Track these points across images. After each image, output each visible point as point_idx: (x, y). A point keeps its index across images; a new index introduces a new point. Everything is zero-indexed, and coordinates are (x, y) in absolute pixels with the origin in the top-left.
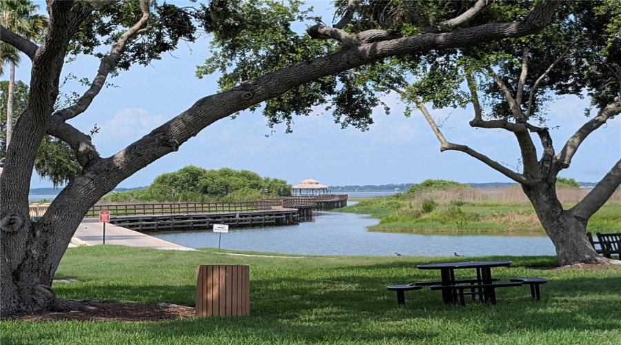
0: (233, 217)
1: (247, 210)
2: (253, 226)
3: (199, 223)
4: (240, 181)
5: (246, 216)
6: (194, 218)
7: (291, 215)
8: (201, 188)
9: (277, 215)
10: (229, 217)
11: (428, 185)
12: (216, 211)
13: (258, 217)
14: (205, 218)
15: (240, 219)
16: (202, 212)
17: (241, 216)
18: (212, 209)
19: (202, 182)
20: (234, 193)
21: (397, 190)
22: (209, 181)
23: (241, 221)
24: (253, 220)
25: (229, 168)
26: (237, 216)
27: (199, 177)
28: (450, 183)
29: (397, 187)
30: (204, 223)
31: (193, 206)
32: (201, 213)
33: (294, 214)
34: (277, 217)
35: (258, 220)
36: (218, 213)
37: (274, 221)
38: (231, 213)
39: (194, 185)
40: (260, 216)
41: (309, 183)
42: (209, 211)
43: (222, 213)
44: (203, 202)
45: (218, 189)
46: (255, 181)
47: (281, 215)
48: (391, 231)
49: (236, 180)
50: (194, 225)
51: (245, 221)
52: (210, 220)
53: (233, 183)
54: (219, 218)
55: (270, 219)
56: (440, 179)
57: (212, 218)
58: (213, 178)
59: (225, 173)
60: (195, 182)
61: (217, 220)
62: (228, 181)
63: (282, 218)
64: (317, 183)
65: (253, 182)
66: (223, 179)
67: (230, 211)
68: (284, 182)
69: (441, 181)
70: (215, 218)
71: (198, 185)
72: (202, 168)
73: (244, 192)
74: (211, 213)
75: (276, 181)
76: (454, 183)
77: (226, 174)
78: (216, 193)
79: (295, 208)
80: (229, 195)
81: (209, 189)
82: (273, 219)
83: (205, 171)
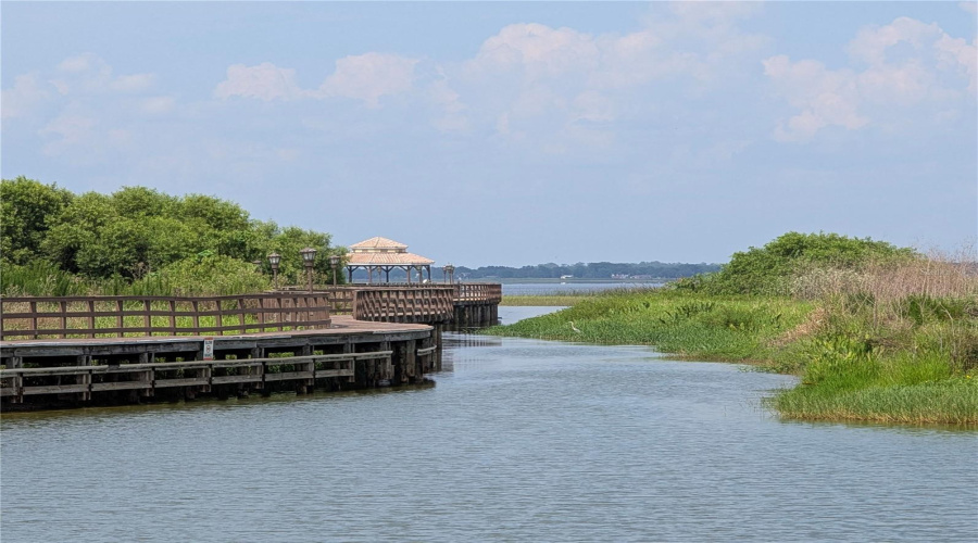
0: (189, 356)
1: (243, 328)
2: (266, 391)
3: (50, 380)
4: (187, 230)
5: (242, 353)
6: (28, 361)
7: (410, 350)
8: (56, 252)
9: (360, 348)
10: (171, 357)
11: (788, 252)
12: (121, 331)
13: (288, 358)
14: (72, 360)
15: (219, 363)
16: (64, 332)
17: (219, 354)
18: (101, 323)
19: (59, 233)
20: (166, 270)
21: (567, 281)
22: (81, 230)
23: (220, 372)
24: (266, 369)
25: (149, 188)
26: (209, 350)
27: (49, 218)
28: (862, 244)
29: (565, 270)
30: (70, 380)
31: (25, 308)
32: (57, 341)
33: (420, 343)
34: (363, 355)
35: (284, 368)
36: (129, 339)
37: (349, 373)
38: (180, 338)
39: (32, 245)
40: (297, 350)
41: (376, 249)
42: (93, 332)
43: (142, 338)
44: (62, 297)
45: (113, 258)
46: (236, 234)
47: (376, 346)
48: (895, 423)
49: (173, 229)
50: (29, 391)
51: (238, 371)
52: (94, 367)
53: (163, 238)
54: (135, 358)
55: (329, 366)
56: (827, 233)
57: (101, 359)
58: (95, 222)
59: (138, 204)
60: (35, 235)
61: (125, 366)
62: (147, 232)
63: (379, 361)
64: (401, 251)
65: (226, 235)
66: (127, 224)
67: (174, 331)
68: (320, 241)
69: (833, 238)
70: (114, 360)
71: (45, 243)
72: (59, 187)
73: (201, 269)
74: (99, 340)
75: (295, 235)
76: (872, 245)
77: (137, 208)
78: (104, 271)
79: (419, 320)
80: (150, 277)
81: (80, 258)
82: (343, 365)
83: (67, 199)
